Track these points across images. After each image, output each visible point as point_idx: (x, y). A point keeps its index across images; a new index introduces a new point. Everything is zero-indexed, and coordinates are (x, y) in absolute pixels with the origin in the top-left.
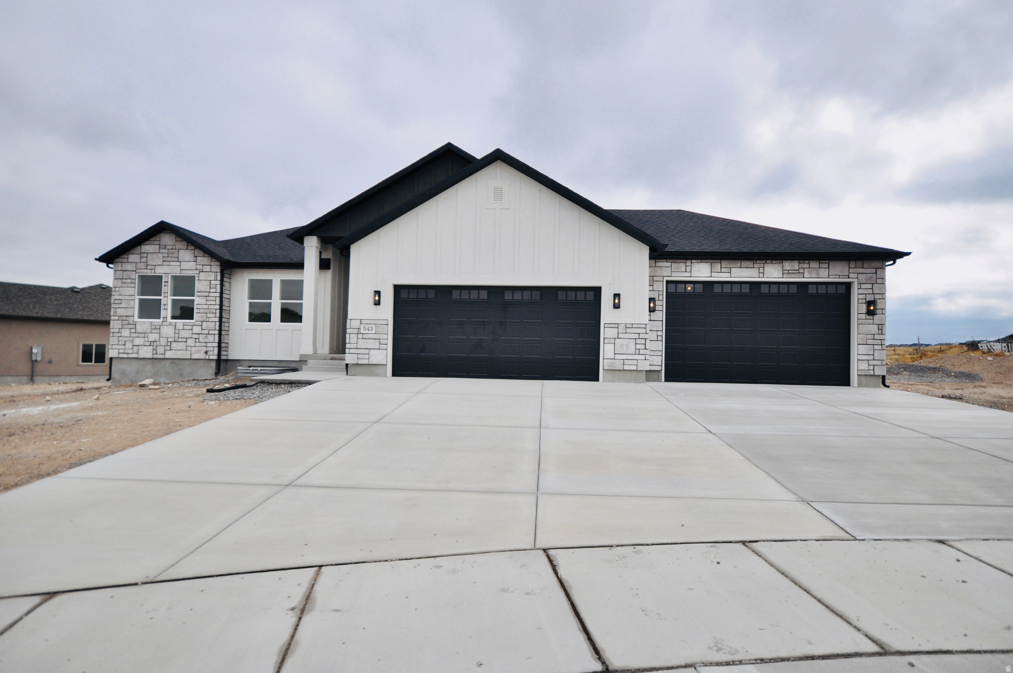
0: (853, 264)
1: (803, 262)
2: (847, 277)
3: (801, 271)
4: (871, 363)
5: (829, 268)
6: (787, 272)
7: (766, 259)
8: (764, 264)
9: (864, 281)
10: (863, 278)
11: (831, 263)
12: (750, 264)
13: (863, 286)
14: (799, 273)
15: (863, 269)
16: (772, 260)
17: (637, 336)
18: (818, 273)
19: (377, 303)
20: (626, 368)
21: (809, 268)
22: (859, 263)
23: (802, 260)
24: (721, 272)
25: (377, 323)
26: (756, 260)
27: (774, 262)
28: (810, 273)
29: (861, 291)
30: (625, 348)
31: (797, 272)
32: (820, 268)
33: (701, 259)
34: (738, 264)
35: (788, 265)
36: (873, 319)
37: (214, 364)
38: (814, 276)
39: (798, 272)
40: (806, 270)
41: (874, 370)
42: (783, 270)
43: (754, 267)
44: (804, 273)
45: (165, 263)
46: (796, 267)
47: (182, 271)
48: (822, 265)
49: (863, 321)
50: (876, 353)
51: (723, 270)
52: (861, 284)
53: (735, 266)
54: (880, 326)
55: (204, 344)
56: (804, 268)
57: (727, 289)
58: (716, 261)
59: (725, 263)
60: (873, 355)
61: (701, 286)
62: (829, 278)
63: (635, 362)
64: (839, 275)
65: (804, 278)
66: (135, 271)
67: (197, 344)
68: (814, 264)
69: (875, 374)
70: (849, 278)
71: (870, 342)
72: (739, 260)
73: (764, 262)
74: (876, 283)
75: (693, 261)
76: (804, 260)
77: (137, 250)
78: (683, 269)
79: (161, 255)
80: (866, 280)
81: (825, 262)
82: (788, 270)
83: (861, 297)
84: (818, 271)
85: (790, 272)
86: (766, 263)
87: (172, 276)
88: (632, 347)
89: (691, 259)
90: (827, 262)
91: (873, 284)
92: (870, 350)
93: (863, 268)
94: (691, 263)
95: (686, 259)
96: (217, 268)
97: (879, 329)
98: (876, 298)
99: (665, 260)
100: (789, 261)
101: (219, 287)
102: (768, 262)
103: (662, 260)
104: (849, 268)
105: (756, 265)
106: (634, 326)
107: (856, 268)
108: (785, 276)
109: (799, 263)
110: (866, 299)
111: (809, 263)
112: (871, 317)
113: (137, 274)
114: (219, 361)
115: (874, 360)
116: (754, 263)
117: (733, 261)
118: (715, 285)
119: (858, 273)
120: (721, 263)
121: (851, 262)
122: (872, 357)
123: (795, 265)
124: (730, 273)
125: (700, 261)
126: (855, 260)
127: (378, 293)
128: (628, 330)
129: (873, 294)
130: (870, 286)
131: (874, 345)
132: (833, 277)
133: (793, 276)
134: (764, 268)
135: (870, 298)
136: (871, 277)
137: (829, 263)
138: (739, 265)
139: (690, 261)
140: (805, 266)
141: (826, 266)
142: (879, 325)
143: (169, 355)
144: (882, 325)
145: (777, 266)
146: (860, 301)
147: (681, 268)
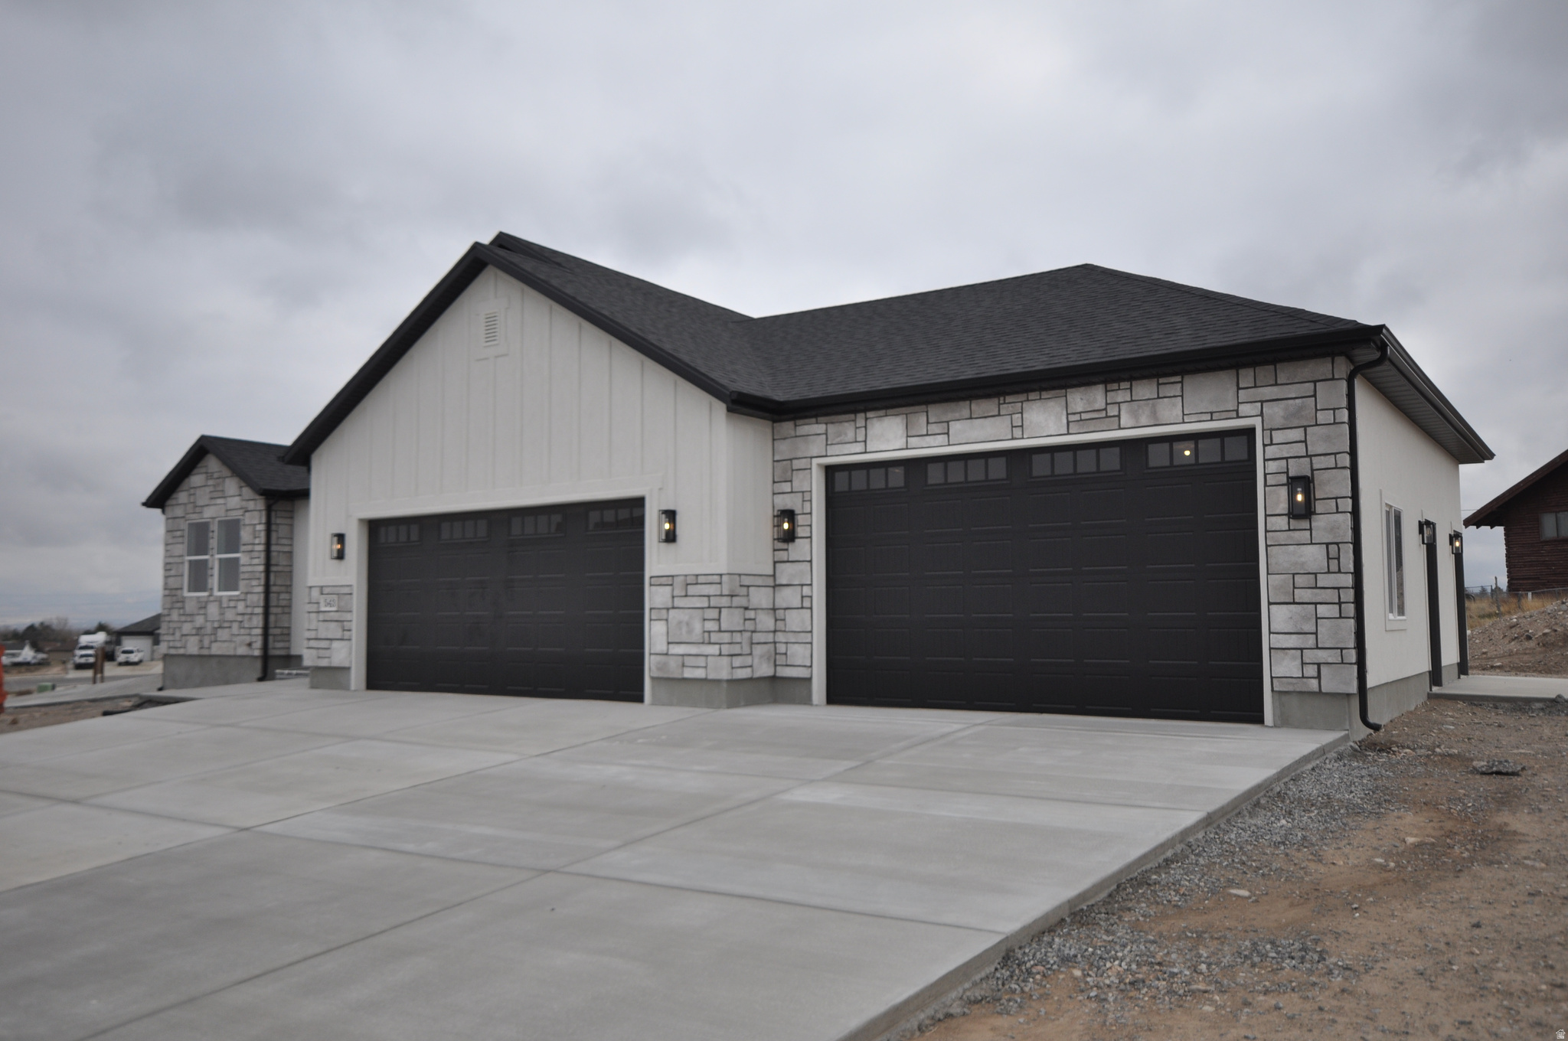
0: (1247, 376)
1: (1115, 386)
2: (1234, 414)
3: (1113, 411)
4: (1309, 656)
5: (1182, 396)
6: (1077, 417)
7: (1027, 391)
8: (1022, 402)
9: (1279, 421)
10: (1276, 412)
11: (1189, 380)
12: (989, 406)
13: (1278, 437)
14: (1107, 417)
15: (1275, 389)
16: (1042, 389)
17: (704, 603)
18: (1154, 413)
19: (340, 556)
20: (688, 674)
21: (1132, 401)
22: (1265, 372)
23: (1113, 381)
24: (927, 435)
25: (341, 594)
26: (1005, 394)
27: (1045, 395)
28: (1135, 414)
29: (1272, 451)
30: (684, 629)
31: (1104, 416)
32: (1159, 398)
33: (886, 408)
34: (963, 409)
35: (1082, 400)
36: (1311, 529)
37: (259, 665)
38: (1144, 421)
39: (1103, 414)
40: (1123, 407)
41: (1319, 677)
42: (1068, 414)
43: (999, 415)
44: (1119, 416)
45: (213, 502)
46: (1100, 403)
47: (230, 513)
48: (1167, 390)
49: (1282, 537)
50: (1324, 628)
51: (933, 428)
52: (1271, 430)
53: (957, 415)
54: (1333, 549)
55: (247, 631)
56: (1119, 403)
57: (956, 475)
58: (917, 408)
59: (935, 412)
60: (1316, 633)
61: (899, 471)
62: (1184, 422)
63: (701, 661)
64: (1212, 413)
65: (1120, 428)
66: (183, 517)
67: (243, 631)
68: (1145, 390)
69: (1323, 690)
70: (1238, 417)
71: (1302, 595)
72: (964, 399)
73: (1023, 397)
74: (1317, 425)
75: (870, 414)
76: (1119, 380)
77: (185, 485)
78: (850, 435)
79: (208, 490)
80: (1285, 418)
81: (1173, 379)
82: (1080, 413)
83: (1272, 466)
84: (1154, 406)
85: (1084, 416)
86: (1028, 400)
87: (219, 522)
88: (697, 627)
89: (865, 411)
90: (1178, 379)
91: (1305, 427)
92: (1305, 619)
93: (1276, 384)
94: (866, 419)
95: (855, 412)
96: (260, 504)
97: (1328, 558)
98: (1315, 466)
99: (814, 420)
100: (1082, 389)
101: (263, 535)
102: (1032, 396)
103: (807, 421)
104: (1239, 388)
105: (1004, 409)
106: (701, 579)
107: (1255, 387)
108: (1073, 428)
109: (1107, 391)
110: (1287, 473)
111: (1131, 389)
112: (1305, 524)
113: (188, 522)
114: (266, 658)
115: (1317, 648)
116: (999, 404)
117: (952, 405)
118: (931, 467)
119: (1262, 402)
120: (927, 412)
121: (1242, 372)
122: (1310, 641)
123: (1095, 397)
124: (948, 434)
125: (882, 412)
126: (1253, 364)
127: (341, 538)
128: (692, 590)
129: (1307, 456)
130: (1297, 434)
131: (1316, 604)
132: (1194, 418)
133: (1092, 426)
134: (1022, 413)
135: (1297, 468)
136: (1301, 408)
137: (1182, 382)
138: (966, 413)
139: (863, 415)
140: (1122, 396)
141: (1176, 390)
142: (1327, 544)
143: (216, 649)
144: (1337, 544)
145: (1051, 403)
146: (1271, 480)
147: (846, 434)
